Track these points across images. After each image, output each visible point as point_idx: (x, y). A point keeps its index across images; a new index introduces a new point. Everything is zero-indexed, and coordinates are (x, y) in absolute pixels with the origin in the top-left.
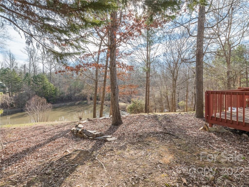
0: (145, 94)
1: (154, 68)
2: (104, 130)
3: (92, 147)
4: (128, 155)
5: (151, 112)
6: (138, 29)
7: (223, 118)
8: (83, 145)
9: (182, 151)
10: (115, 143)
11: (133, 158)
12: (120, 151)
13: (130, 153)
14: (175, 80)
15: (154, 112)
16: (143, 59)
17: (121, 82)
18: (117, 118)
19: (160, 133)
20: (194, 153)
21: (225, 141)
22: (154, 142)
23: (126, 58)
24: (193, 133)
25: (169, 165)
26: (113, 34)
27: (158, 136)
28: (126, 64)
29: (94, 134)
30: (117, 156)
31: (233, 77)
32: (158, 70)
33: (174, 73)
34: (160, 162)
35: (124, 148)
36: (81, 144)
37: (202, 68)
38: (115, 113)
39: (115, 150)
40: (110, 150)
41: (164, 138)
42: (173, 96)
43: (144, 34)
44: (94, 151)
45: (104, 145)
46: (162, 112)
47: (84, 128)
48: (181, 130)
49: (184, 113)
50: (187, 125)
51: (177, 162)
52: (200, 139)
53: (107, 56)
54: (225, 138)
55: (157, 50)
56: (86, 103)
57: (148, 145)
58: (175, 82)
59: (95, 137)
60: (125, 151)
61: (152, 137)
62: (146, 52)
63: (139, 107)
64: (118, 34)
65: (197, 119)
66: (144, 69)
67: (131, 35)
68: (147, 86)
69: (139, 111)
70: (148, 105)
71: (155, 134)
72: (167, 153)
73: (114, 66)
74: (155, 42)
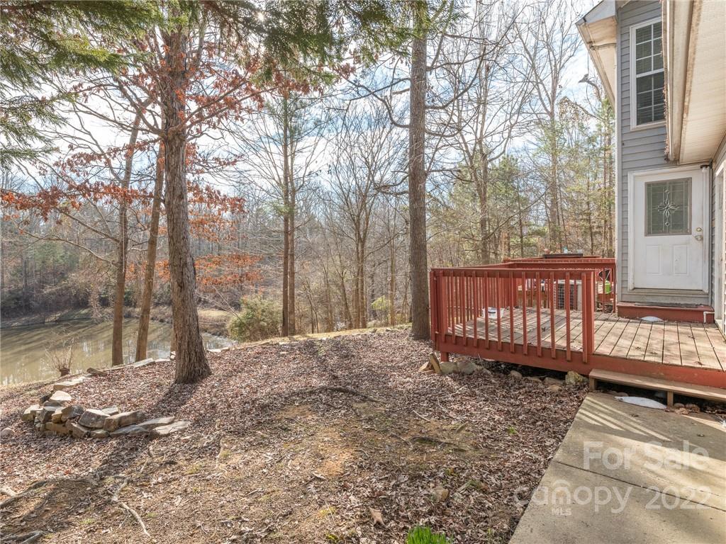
0: (282, 282)
1: (308, 208)
2: (148, 402)
3: (103, 464)
4: (222, 471)
5: (301, 332)
6: (252, 90)
7: (470, 336)
8: (68, 462)
9: (375, 433)
10: (183, 438)
11: (238, 477)
12: (197, 463)
13: (229, 464)
14: (361, 241)
15: (309, 333)
16: (274, 179)
17: (211, 246)
18: (193, 357)
19: (320, 392)
20: (404, 436)
21: (475, 395)
22: (303, 420)
23: (221, 173)
24: (405, 380)
25: (339, 478)
26: (174, 96)
27: (315, 401)
28: (219, 193)
29: (110, 420)
30: (189, 478)
31: (493, 233)
32: (319, 212)
33: (359, 220)
34: (316, 475)
35: (210, 451)
36: (59, 459)
37: (424, 209)
38: (186, 344)
39: (180, 463)
40: (167, 463)
41: (329, 405)
42: (358, 283)
43: (275, 107)
44: (110, 475)
45: (145, 452)
46: (329, 331)
47: (73, 401)
48: (375, 376)
49: (385, 328)
50: (392, 361)
51: (360, 467)
52: (420, 395)
53: (158, 163)
54: (476, 387)
55: (314, 157)
56: (87, 317)
57: (285, 429)
58: (363, 246)
59: (113, 429)
60: (216, 459)
61: (297, 404)
62: (282, 158)
63: (266, 320)
64: (190, 97)
65: (415, 342)
66: (276, 208)
67: (232, 104)
68: (286, 258)
69: (265, 333)
70: (292, 312)
71: (308, 395)
72: (335, 446)
73: (180, 196)
74: (306, 133)
